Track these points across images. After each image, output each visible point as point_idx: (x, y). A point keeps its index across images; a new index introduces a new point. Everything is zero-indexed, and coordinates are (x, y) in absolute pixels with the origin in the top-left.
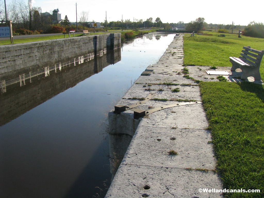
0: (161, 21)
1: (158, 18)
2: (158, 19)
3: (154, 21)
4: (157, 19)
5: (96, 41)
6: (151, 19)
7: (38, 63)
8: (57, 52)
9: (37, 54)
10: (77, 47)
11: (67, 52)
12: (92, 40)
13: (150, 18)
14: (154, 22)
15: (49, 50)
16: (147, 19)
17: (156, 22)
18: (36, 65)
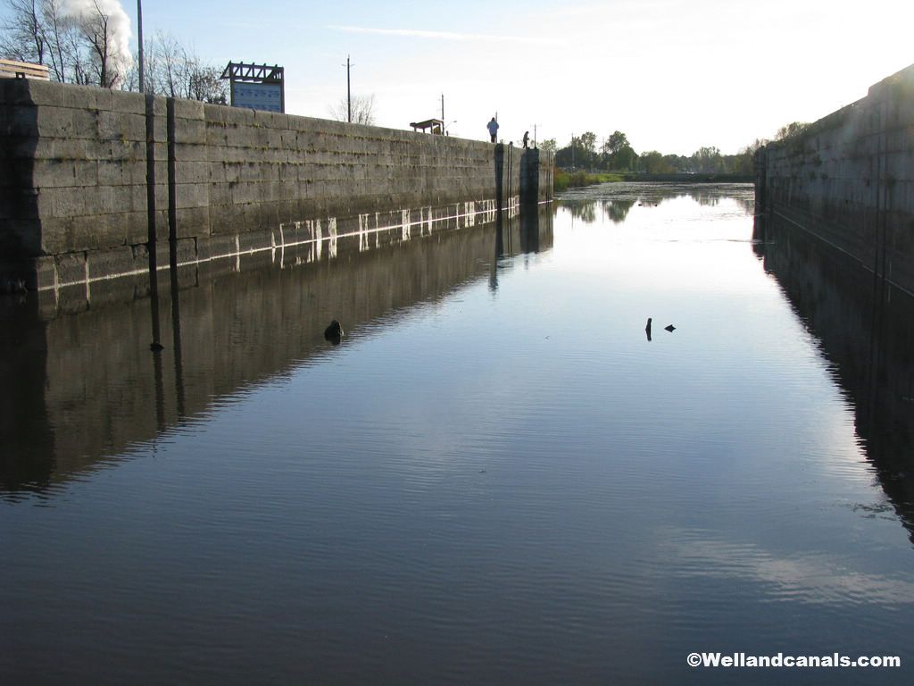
0: (630, 146)
1: (617, 134)
2: (617, 139)
3: (599, 147)
4: (611, 137)
5: (502, 162)
6: (590, 137)
7: (391, 191)
8: (423, 171)
9: (389, 162)
10: (461, 168)
11: (443, 178)
12: (493, 155)
13: (584, 136)
14: (602, 151)
15: (411, 158)
16: (575, 141)
17: (610, 152)
18: (387, 197)
